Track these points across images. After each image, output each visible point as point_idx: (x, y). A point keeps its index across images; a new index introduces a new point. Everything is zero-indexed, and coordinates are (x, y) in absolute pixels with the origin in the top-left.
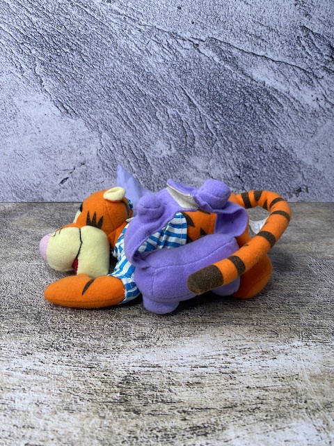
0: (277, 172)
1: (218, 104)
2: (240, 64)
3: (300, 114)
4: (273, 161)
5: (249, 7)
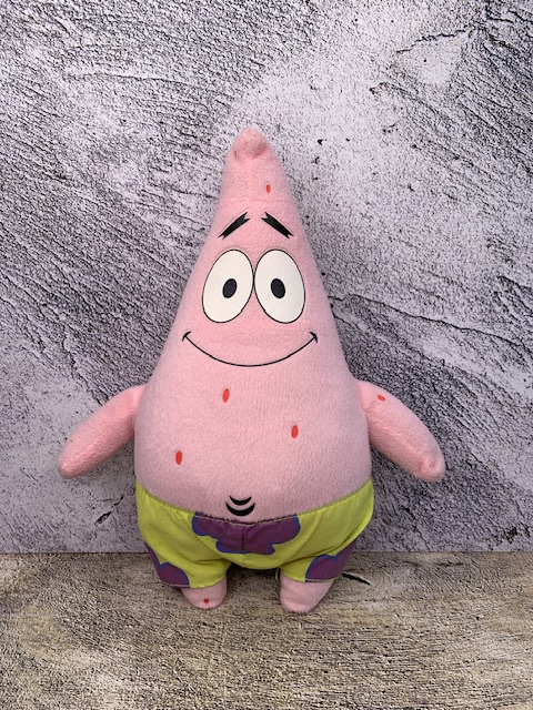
0: (473, 502)
2: (401, 333)
3: (506, 409)
4: (465, 484)
5: (414, 250)
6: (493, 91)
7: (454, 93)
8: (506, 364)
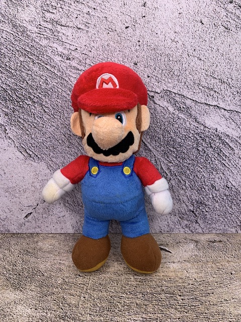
0: (228, 208)
1: (172, 149)
2: (193, 113)
4: (225, 198)
5: (202, 62)
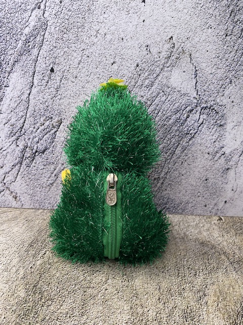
6: (164, 112)
7: (165, 90)
8: (9, 126)
